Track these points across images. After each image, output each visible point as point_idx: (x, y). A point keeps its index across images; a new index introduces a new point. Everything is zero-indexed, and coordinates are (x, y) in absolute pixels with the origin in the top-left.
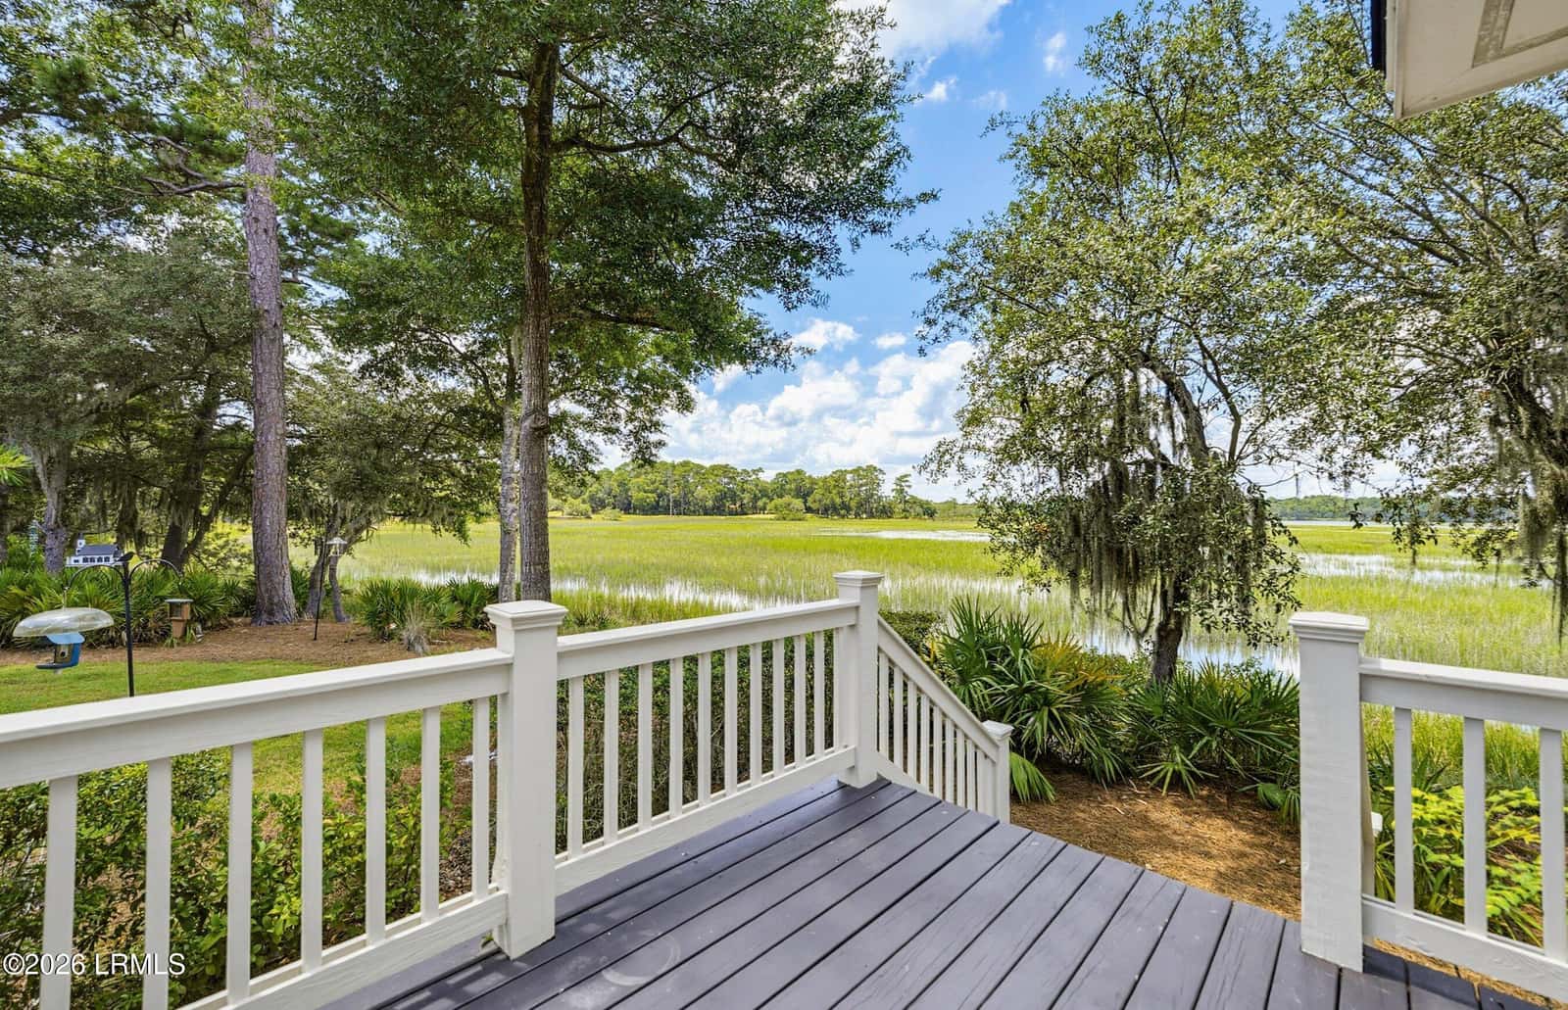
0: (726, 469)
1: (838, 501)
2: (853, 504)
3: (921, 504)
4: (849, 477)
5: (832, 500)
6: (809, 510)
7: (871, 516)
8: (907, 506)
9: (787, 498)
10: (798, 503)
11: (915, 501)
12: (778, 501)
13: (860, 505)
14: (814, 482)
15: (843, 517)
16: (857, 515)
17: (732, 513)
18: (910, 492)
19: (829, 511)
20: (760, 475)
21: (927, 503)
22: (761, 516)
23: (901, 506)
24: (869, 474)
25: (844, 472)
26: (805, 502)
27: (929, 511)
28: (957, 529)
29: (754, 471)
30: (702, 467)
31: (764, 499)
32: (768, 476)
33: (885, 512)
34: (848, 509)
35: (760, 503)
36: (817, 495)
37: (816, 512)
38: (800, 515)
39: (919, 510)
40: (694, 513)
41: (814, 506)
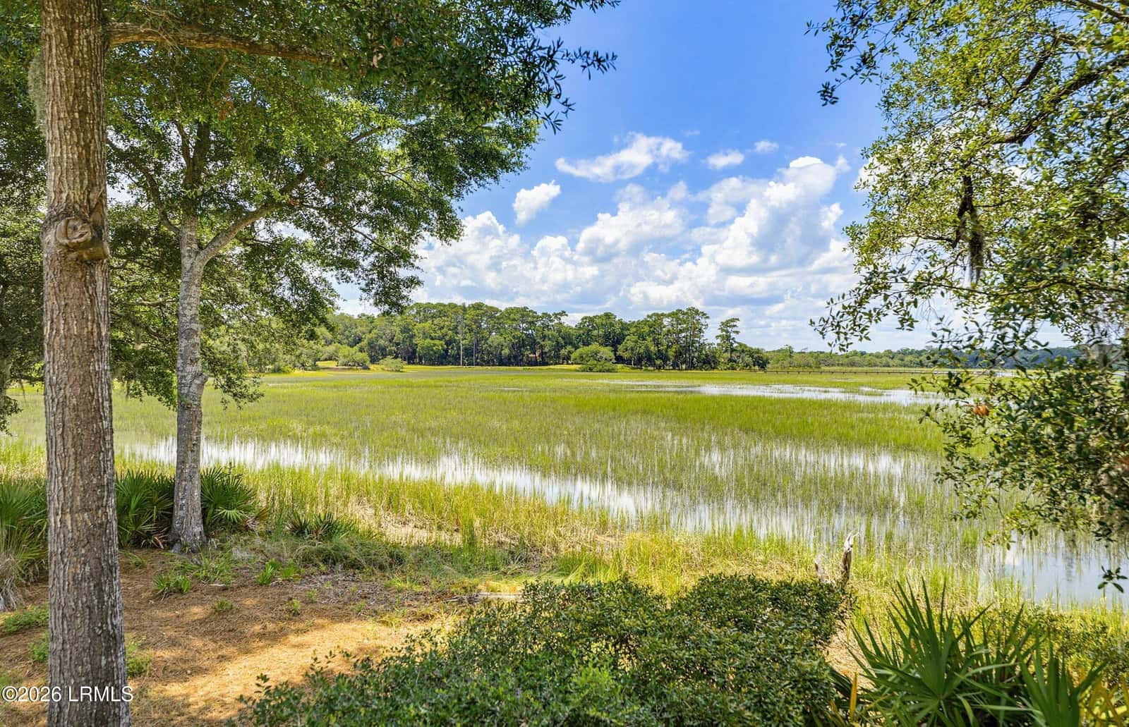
0: (524, 313)
1: (653, 348)
2: (671, 353)
3: (751, 353)
4: (666, 321)
5: (647, 347)
6: (619, 359)
7: (692, 366)
8: (734, 355)
9: (594, 346)
10: (607, 352)
11: (744, 350)
12: (583, 350)
13: (679, 354)
14: (625, 327)
15: (659, 368)
16: (675, 366)
17: (533, 363)
18: (739, 338)
19: (642, 361)
20: (563, 319)
21: (758, 351)
22: (565, 367)
23: (728, 355)
24: (689, 318)
25: (660, 317)
26: (615, 351)
27: (759, 361)
28: (795, 383)
29: (556, 315)
30: (497, 310)
31: (569, 348)
32: (572, 320)
33: (708, 362)
34: (665, 358)
35: (563, 352)
36: (629, 342)
37: (628, 362)
38: (609, 365)
39: (748, 359)
40: (488, 363)
41: (626, 355)
